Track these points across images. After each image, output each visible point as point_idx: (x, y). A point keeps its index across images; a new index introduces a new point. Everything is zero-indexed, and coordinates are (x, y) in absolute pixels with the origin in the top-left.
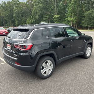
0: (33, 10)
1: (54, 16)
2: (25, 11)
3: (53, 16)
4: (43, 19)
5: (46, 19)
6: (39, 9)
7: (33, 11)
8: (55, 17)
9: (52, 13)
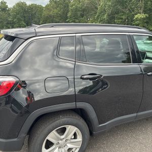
0: (100, 5)
1: (136, 16)
2: (88, 7)
3: (133, 16)
4: (116, 21)
5: (120, 20)
6: (110, 4)
7: (99, 7)
8: (136, 18)
9: (133, 11)
